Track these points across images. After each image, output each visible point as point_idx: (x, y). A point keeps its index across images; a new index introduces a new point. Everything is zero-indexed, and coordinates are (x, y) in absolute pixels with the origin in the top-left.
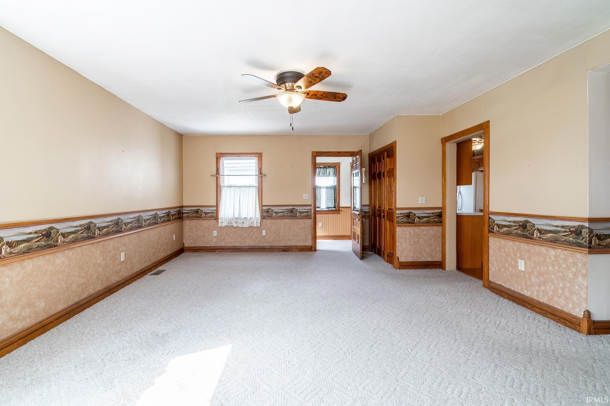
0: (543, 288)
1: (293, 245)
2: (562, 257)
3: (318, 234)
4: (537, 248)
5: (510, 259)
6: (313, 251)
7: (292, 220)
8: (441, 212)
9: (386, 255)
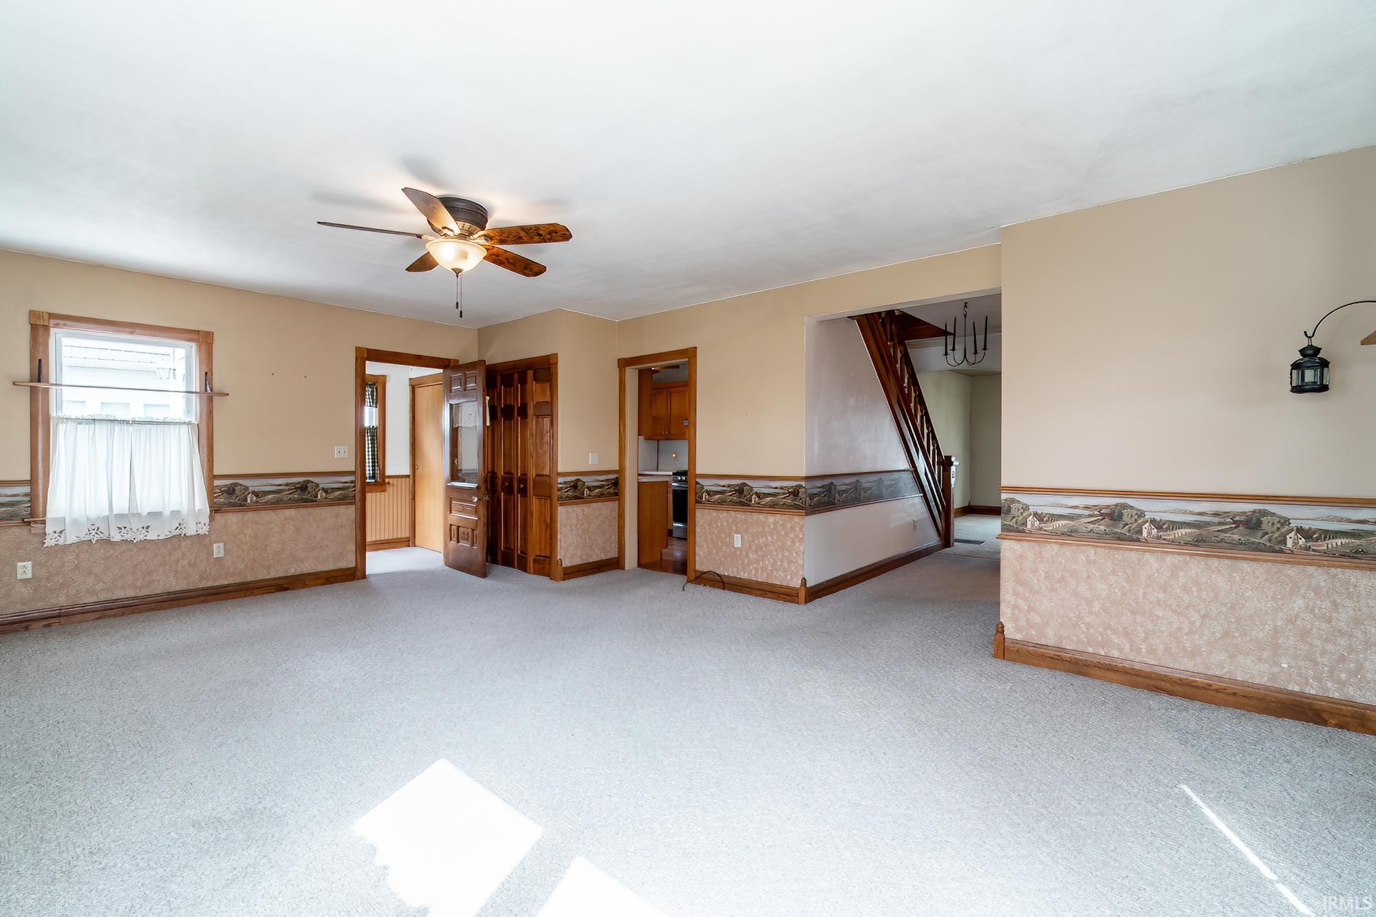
0: (761, 564)
1: (305, 571)
2: (781, 523)
3: (368, 539)
4: (755, 516)
5: (723, 535)
6: (358, 579)
7: (303, 511)
8: (617, 478)
9: (532, 560)
